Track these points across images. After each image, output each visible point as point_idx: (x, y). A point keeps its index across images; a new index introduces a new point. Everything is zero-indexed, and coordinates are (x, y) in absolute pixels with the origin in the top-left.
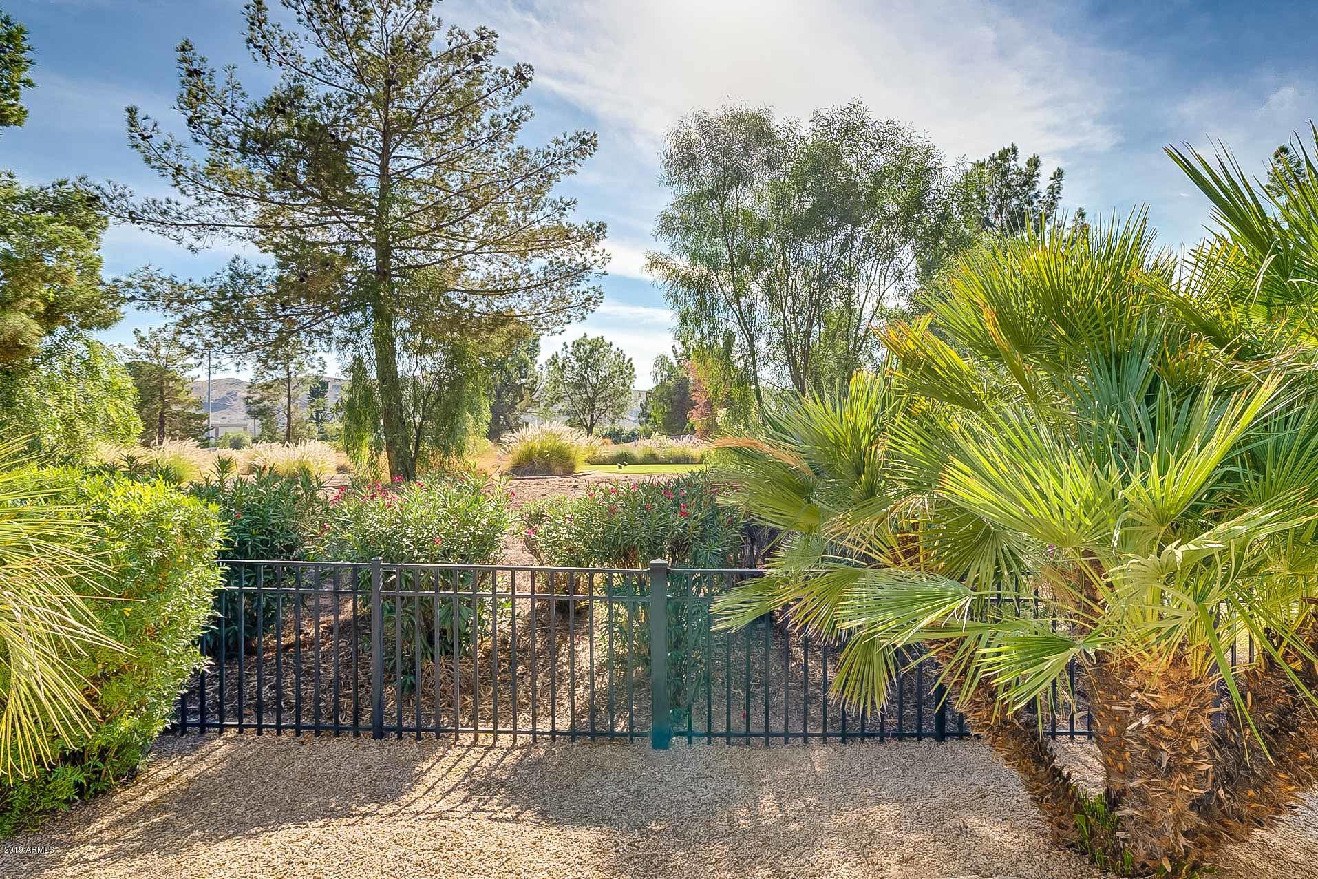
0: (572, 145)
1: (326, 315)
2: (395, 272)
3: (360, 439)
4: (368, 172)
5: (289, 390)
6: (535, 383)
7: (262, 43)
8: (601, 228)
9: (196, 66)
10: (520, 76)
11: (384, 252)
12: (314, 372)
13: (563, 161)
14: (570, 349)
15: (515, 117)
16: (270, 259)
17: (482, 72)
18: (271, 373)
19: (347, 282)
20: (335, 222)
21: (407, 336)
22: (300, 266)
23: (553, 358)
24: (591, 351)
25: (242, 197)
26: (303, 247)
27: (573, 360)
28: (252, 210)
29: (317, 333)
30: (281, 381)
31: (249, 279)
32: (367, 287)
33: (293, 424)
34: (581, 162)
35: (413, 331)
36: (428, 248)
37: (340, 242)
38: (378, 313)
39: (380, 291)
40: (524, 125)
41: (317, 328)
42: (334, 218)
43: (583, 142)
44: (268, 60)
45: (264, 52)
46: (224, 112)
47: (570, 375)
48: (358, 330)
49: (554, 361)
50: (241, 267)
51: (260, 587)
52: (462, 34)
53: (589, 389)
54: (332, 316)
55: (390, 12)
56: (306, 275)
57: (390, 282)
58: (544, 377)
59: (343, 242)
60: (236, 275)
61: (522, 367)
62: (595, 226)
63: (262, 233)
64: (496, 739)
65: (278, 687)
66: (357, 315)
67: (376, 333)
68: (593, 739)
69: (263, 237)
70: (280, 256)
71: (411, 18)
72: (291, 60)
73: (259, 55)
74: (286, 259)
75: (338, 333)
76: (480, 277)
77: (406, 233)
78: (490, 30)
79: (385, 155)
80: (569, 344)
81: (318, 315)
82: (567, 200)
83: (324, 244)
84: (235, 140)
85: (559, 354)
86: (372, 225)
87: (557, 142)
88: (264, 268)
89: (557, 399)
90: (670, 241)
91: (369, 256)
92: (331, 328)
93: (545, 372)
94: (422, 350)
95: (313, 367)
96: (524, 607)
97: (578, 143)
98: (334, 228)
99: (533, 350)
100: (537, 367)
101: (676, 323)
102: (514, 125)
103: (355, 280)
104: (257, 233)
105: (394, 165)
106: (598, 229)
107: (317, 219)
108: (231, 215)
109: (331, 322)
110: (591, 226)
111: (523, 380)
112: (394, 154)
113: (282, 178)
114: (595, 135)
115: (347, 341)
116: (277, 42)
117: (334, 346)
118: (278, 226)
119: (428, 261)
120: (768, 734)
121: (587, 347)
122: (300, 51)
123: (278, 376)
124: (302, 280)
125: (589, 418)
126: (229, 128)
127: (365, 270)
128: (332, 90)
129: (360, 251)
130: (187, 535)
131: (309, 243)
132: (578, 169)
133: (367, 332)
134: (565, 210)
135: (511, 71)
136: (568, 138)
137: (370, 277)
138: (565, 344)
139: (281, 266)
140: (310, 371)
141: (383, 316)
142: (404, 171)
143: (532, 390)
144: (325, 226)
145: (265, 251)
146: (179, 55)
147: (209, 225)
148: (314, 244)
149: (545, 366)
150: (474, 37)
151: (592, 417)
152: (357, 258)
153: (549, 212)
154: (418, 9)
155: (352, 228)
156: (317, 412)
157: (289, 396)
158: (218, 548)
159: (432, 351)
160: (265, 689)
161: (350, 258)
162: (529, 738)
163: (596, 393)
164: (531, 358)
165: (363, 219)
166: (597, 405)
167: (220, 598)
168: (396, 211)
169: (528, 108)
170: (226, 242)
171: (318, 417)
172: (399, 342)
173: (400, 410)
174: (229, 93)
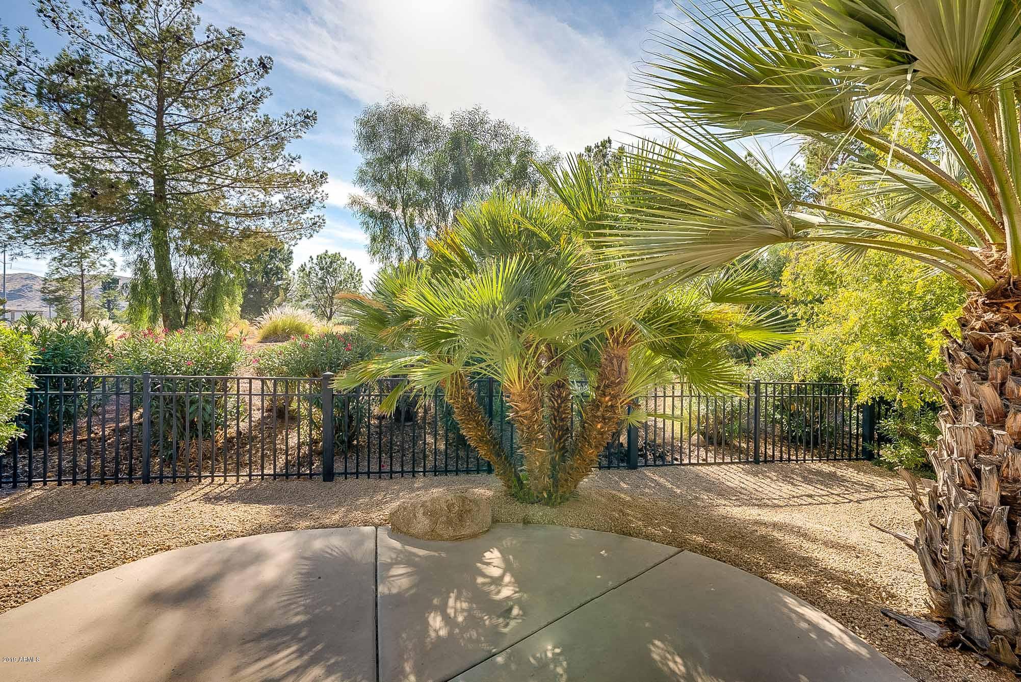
0: (299, 118)
1: (114, 223)
2: (169, 196)
3: (141, 312)
4: (146, 123)
5: (83, 283)
6: (289, 284)
7: (52, 14)
8: (323, 176)
10: (263, 65)
11: (160, 181)
12: (106, 271)
13: (292, 129)
14: (315, 261)
15: (258, 95)
16: (65, 180)
17: (232, 61)
18: (66, 269)
19: (130, 201)
20: (119, 157)
21: (179, 242)
22: (91, 186)
23: (302, 266)
24: (331, 263)
25: (39, 130)
26: (93, 173)
27: (317, 268)
28: (48, 141)
29: (106, 236)
30: (76, 277)
31: (47, 192)
32: (147, 205)
33: (86, 310)
34: (306, 130)
35: (183, 238)
36: (194, 181)
37: (124, 171)
38: (156, 225)
39: (156, 209)
40: (265, 100)
41: (106, 232)
42: (119, 154)
43: (307, 117)
44: (58, 28)
45: (53, 21)
46: (19, 63)
47: (315, 279)
48: (140, 236)
49: (303, 269)
50: (42, 184)
51: (61, 391)
52: (217, 31)
53: (329, 290)
54: (119, 224)
55: (161, 6)
56: (96, 193)
57: (166, 204)
58: (295, 281)
59: (126, 172)
60: (36, 189)
61: (278, 272)
62: (319, 175)
63: (57, 159)
64: (225, 480)
65: (74, 461)
66: (139, 225)
67: (155, 238)
68: (287, 478)
69: (58, 162)
70: (74, 178)
71: (178, 14)
72: (78, 31)
73: (48, 22)
74: (79, 180)
75: (124, 237)
76: (235, 204)
77: (177, 170)
78: (239, 29)
79: (160, 112)
80: (315, 257)
81: (106, 223)
82: (294, 155)
83: (111, 172)
84: (31, 88)
85: (307, 264)
86: (150, 162)
87: (288, 116)
88: (60, 185)
89: (305, 296)
90: (364, 188)
91: (149, 185)
92: (117, 233)
93: (296, 277)
94: (190, 252)
95: (104, 266)
96: (257, 415)
97: (303, 118)
98: (119, 161)
99: (288, 260)
100: (290, 273)
101: (368, 242)
102: (257, 100)
103: (136, 200)
104: (53, 159)
105: (167, 120)
106: (322, 177)
107: (104, 154)
108: (29, 143)
109: (118, 228)
110: (316, 174)
111: (280, 282)
112: (167, 112)
113: (74, 120)
114: (315, 113)
115: (131, 243)
116: (65, 16)
117: (120, 246)
118: (70, 155)
119: (195, 191)
120: (392, 472)
121: (328, 260)
122: (86, 26)
123: (72, 271)
124: (92, 196)
125: (328, 310)
126: (24, 76)
127: (145, 193)
128: (114, 58)
129: (141, 180)
130: (7, 352)
131: (97, 170)
132: (303, 135)
133: (147, 237)
134: (292, 162)
135: (256, 61)
136: (296, 113)
137: (149, 199)
138: (311, 257)
139: (75, 185)
140: (102, 269)
141: (159, 227)
142: (175, 125)
143: (286, 290)
144: (111, 159)
145: (60, 173)
147: (10, 149)
148: (102, 172)
149: (296, 272)
150: (227, 35)
151: (331, 309)
152: (138, 184)
153: (281, 163)
154: (183, 8)
155: (133, 163)
156: (109, 301)
157: (83, 288)
158: (30, 364)
159: (198, 254)
160: (64, 463)
161: (132, 183)
162: (247, 478)
163: (333, 293)
164: (286, 267)
165: (142, 157)
166: (335, 301)
167: (31, 397)
168: (169, 153)
169: (268, 89)
170: (26, 163)
171: (109, 306)
172: (172, 246)
173: (174, 293)
174: (23, 49)
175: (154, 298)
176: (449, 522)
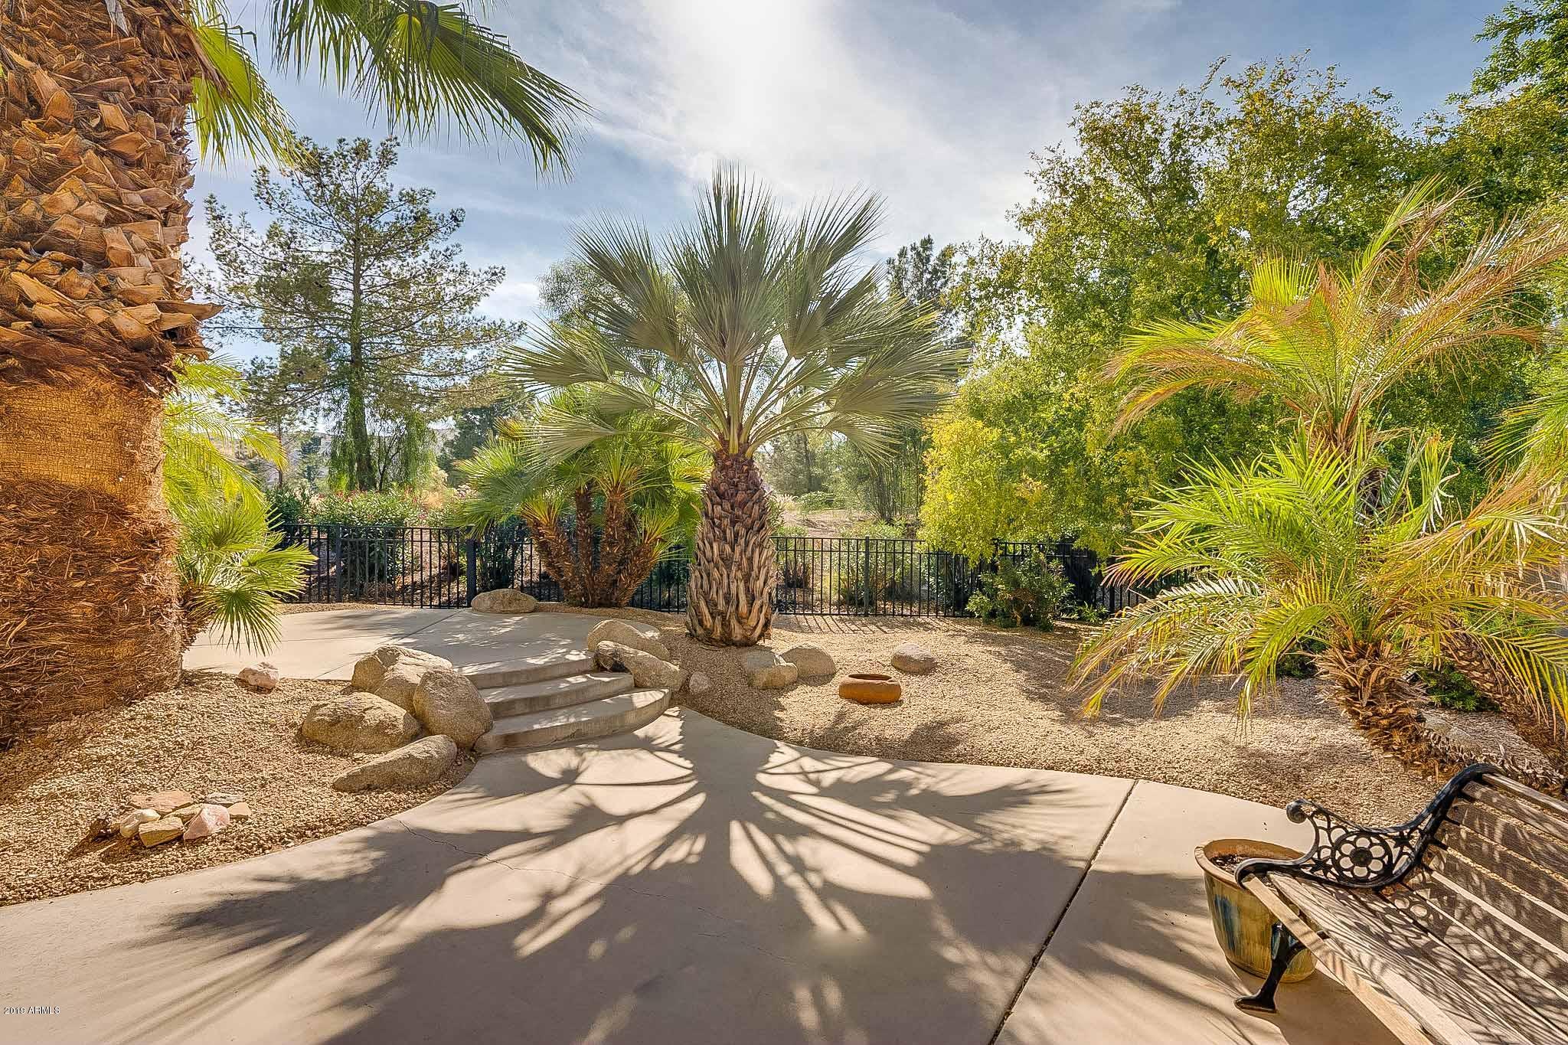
0: (486, 276)
2: (365, 361)
3: (339, 479)
4: (345, 289)
7: (266, 196)
9: (218, 212)
10: (454, 219)
11: (357, 346)
12: (305, 428)
13: (480, 287)
15: (448, 253)
32: (345, 371)
33: (285, 479)
34: (493, 287)
38: (352, 391)
39: (353, 374)
43: (495, 274)
44: (271, 208)
45: (268, 202)
46: (240, 245)
48: (338, 402)
50: (259, 364)
54: (320, 391)
55: (359, 169)
57: (361, 369)
60: (255, 369)
66: (337, 391)
67: (352, 405)
72: (287, 209)
73: (263, 204)
75: (324, 404)
77: (372, 333)
78: (429, 188)
79: (357, 277)
81: (309, 391)
87: (475, 274)
88: (271, 358)
91: (346, 349)
92: (319, 400)
94: (385, 416)
95: (304, 423)
97: (490, 275)
102: (448, 258)
103: (336, 366)
104: (267, 332)
105: (363, 284)
106: (520, 327)
108: (247, 319)
109: (319, 396)
112: (363, 276)
115: (330, 410)
116: (277, 196)
117: (321, 413)
122: (293, 203)
126: (244, 257)
129: (339, 345)
132: (491, 291)
133: (345, 403)
135: (447, 215)
136: (483, 271)
137: (347, 364)
140: (302, 427)
141: (355, 393)
146: (207, 205)
156: (309, 468)
159: (392, 418)
169: (458, 246)
171: (309, 474)
172: (367, 412)
173: (369, 458)
174: (242, 230)
175: (351, 464)
176: (502, 603)
